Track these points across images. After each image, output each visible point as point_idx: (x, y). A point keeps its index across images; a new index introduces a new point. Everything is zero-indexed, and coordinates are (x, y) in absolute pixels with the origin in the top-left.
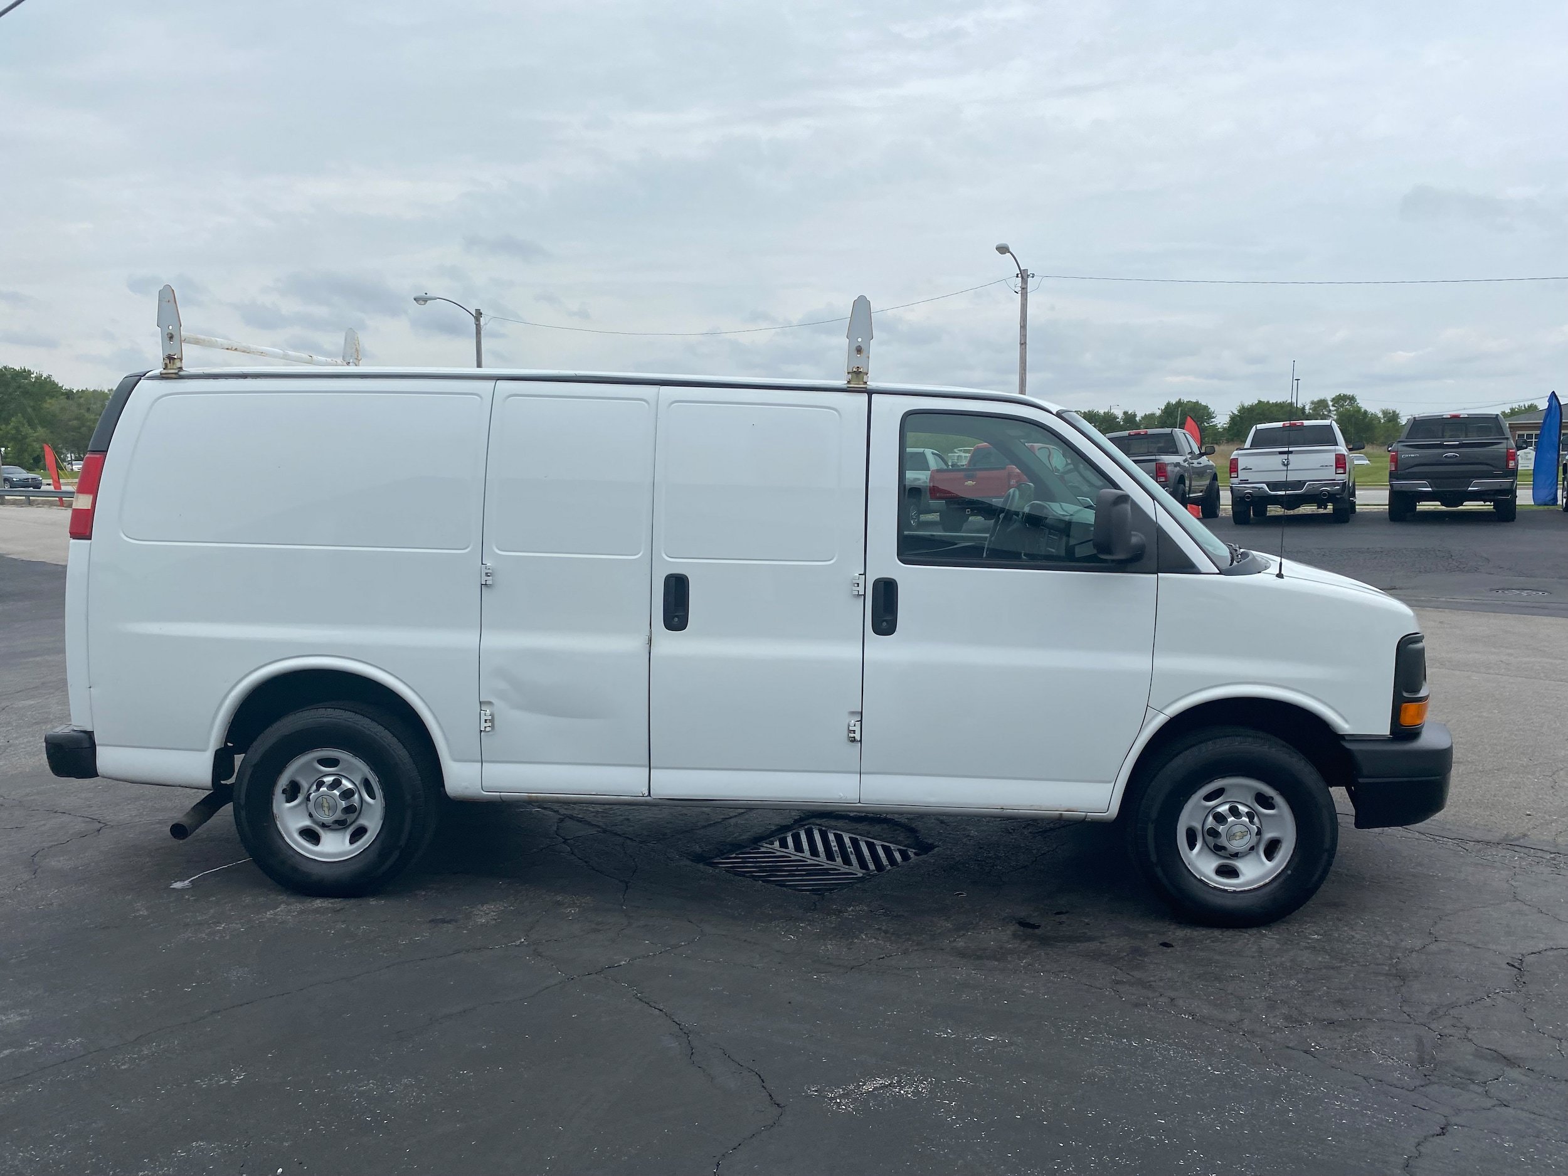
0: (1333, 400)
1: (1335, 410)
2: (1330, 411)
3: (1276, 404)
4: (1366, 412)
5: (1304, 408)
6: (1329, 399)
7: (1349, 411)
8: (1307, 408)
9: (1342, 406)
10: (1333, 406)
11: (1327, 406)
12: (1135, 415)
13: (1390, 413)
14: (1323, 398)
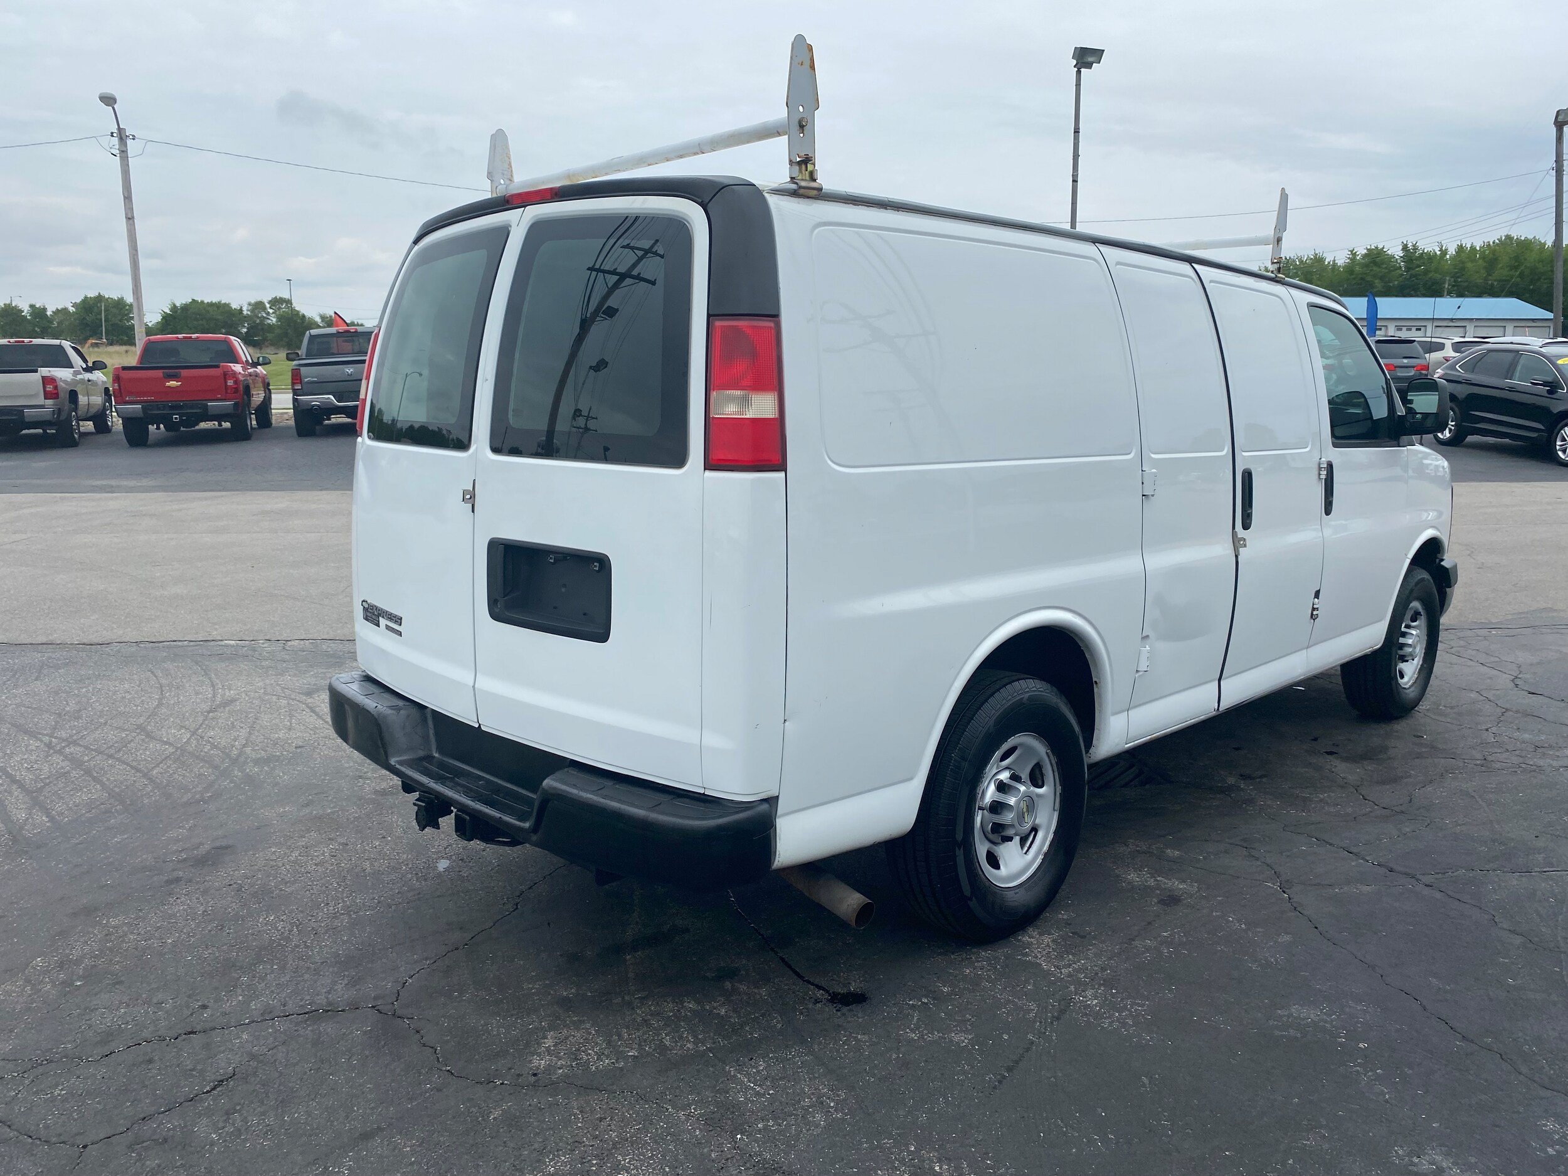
0: (270, 302)
1: (273, 313)
2: (268, 314)
3: (211, 305)
4: (304, 316)
5: (241, 310)
6: (266, 301)
7: (287, 313)
8: (244, 309)
9: (280, 308)
10: (270, 308)
11: (264, 308)
12: (45, 309)
13: (327, 317)
14: (259, 299)
